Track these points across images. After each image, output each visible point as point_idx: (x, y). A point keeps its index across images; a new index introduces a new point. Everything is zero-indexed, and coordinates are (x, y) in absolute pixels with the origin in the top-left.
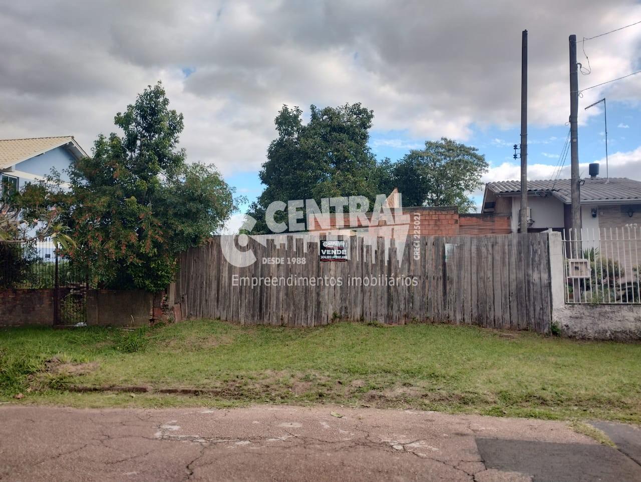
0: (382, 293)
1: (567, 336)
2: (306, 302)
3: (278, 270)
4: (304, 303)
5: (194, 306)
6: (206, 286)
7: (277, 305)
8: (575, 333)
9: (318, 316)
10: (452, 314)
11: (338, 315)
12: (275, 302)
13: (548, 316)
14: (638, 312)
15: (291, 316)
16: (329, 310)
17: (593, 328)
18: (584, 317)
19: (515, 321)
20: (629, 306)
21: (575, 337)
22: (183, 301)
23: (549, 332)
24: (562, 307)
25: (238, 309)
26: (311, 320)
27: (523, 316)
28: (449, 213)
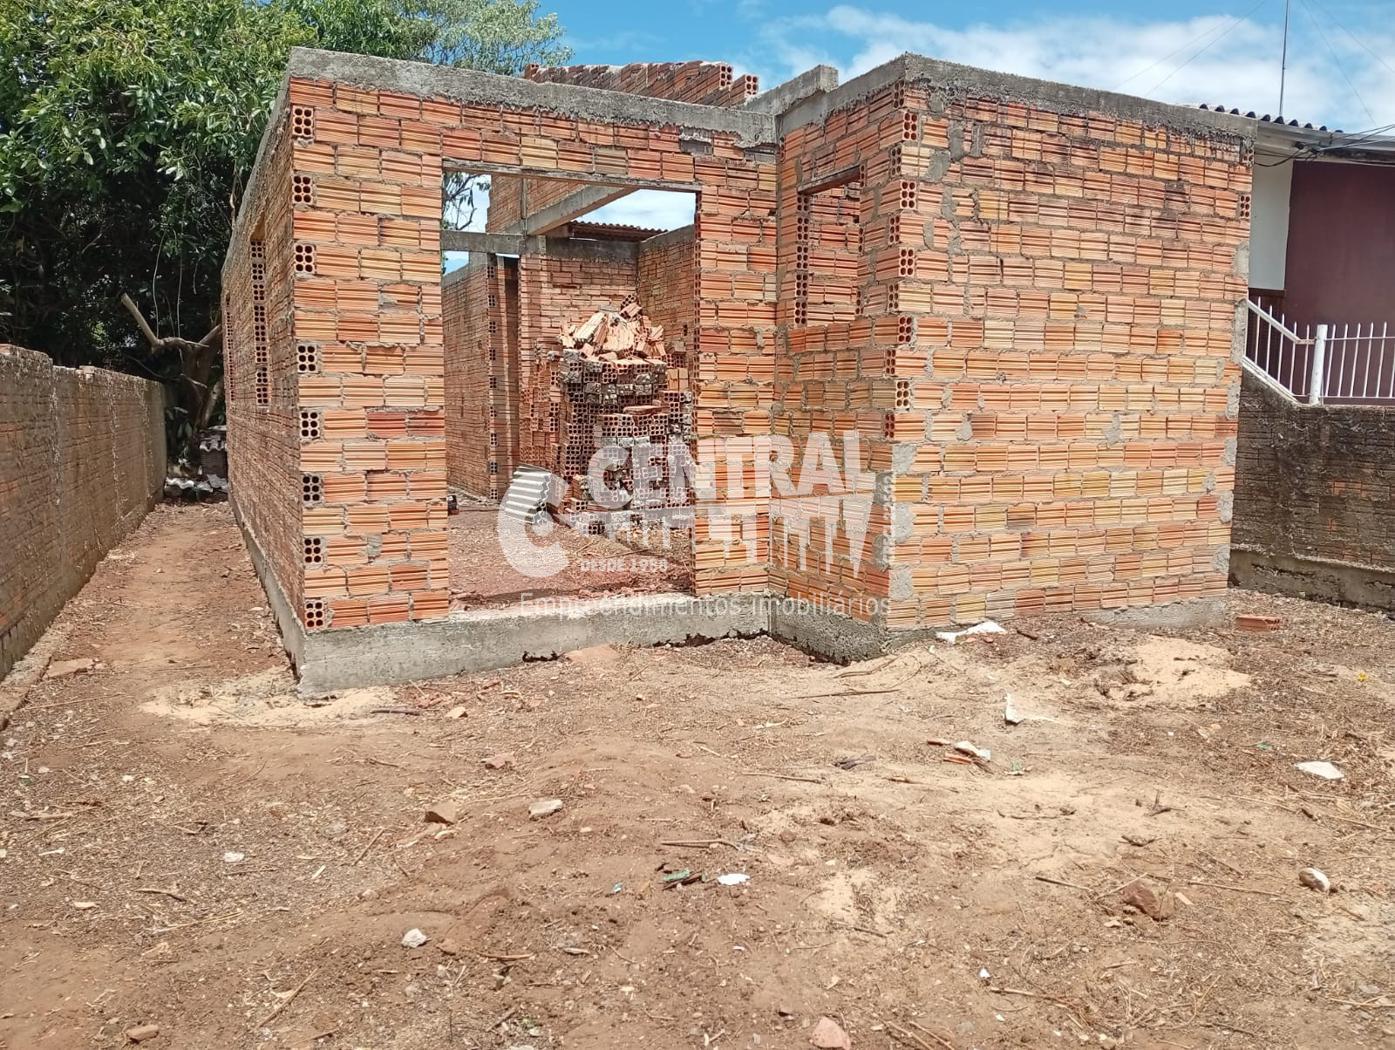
28: (1219, 155)
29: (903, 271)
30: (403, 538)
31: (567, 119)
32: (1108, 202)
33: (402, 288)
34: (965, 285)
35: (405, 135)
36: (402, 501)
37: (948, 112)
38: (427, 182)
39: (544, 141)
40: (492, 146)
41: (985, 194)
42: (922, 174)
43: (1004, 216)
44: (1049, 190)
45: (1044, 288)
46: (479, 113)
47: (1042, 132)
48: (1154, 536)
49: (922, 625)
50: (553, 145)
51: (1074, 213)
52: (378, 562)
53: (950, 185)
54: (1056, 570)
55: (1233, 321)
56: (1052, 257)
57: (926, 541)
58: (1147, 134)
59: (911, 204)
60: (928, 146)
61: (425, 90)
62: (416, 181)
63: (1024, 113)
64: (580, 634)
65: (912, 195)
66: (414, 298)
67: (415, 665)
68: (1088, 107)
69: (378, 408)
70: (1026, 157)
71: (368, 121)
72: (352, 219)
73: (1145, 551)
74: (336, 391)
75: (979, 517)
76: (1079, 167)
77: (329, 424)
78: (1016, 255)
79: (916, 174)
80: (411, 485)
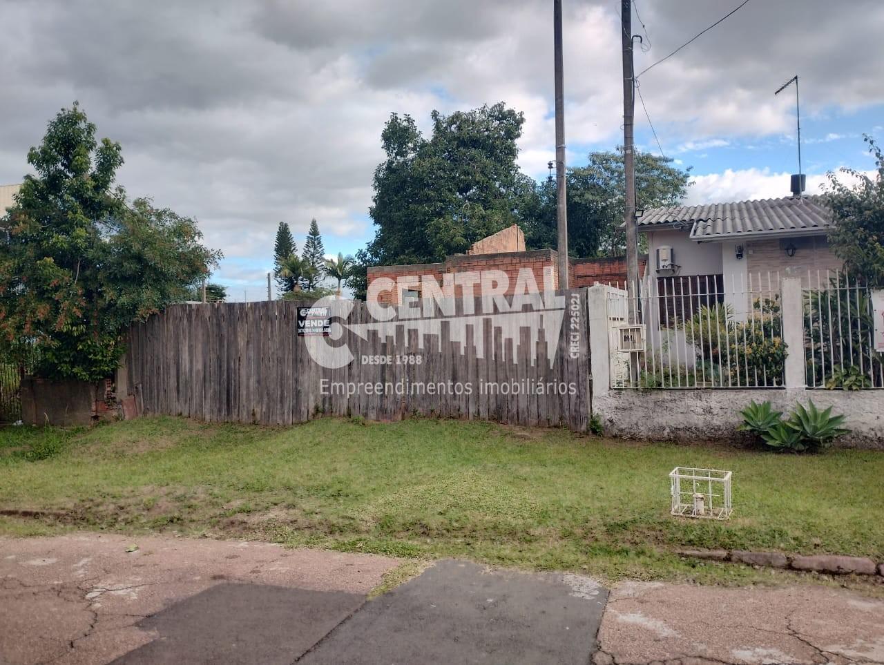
0: (373, 377)
1: (609, 435)
2: (282, 391)
3: (247, 349)
4: (279, 393)
5: (151, 398)
6: (164, 371)
7: (248, 395)
8: (622, 430)
9: (296, 410)
10: (463, 406)
11: (321, 408)
12: (245, 393)
13: (587, 407)
14: (708, 400)
15: (264, 410)
16: (310, 403)
17: (646, 424)
18: (634, 408)
19: (543, 414)
20: (696, 392)
21: (621, 436)
22: (137, 392)
23: (588, 431)
24: (604, 394)
25: (202, 401)
26: (288, 415)
27: (554, 407)
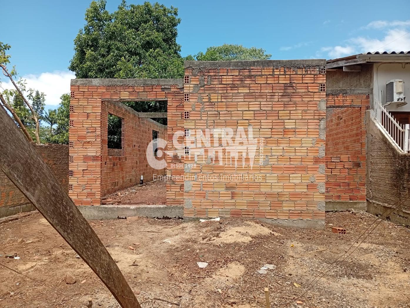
28: (309, 72)
29: (185, 117)
30: (90, 185)
31: (132, 87)
32: (259, 93)
33: (92, 128)
34: (207, 120)
35: (94, 95)
36: (91, 177)
37: (199, 74)
38: (98, 104)
39: (126, 92)
40: (113, 95)
41: (212, 95)
42: (191, 92)
43: (219, 100)
44: (236, 91)
45: (235, 120)
46: (110, 88)
47: (233, 75)
48: (288, 196)
49: (196, 216)
50: (128, 93)
51: (246, 97)
52: (84, 191)
53: (201, 94)
54: (246, 204)
55: (319, 125)
56: (238, 110)
57: (196, 192)
58: (275, 70)
59: (188, 100)
60: (193, 84)
61: (98, 84)
62: (95, 104)
63: (226, 71)
64: (133, 213)
65: (188, 97)
66: (95, 130)
67: (91, 216)
68: (251, 66)
69: (86, 155)
70: (227, 83)
71: (86, 93)
72: (82, 114)
73: (283, 201)
74: (77, 152)
75: (215, 186)
76: (248, 84)
77: (75, 159)
78: (225, 111)
79: (189, 92)
80: (93, 173)
